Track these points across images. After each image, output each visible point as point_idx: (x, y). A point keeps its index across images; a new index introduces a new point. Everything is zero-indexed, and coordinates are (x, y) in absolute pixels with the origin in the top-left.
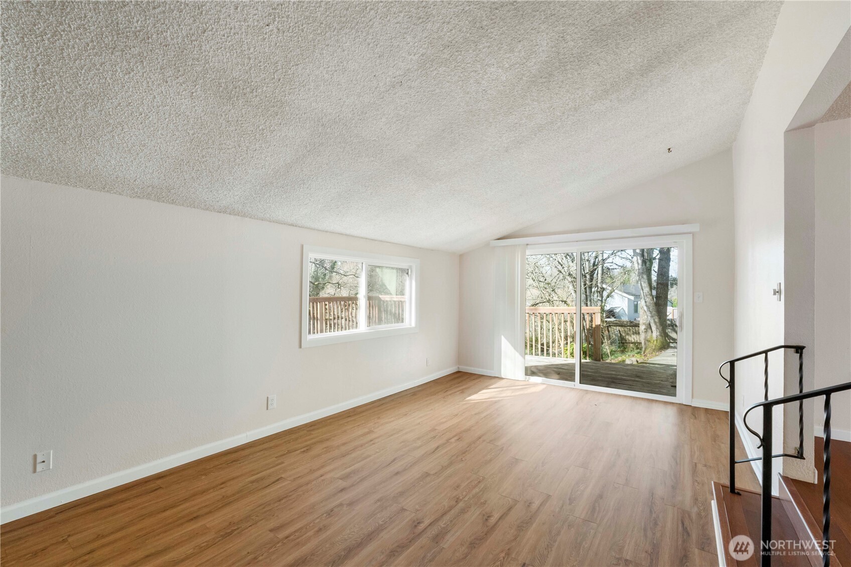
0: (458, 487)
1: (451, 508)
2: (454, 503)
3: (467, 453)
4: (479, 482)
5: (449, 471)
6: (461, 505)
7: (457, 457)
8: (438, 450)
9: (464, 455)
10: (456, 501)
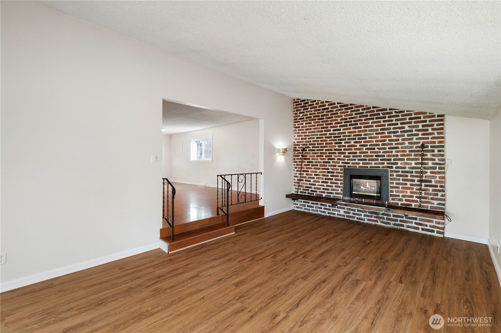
0: (284, 270)
1: (289, 261)
2: (288, 263)
3: (272, 295)
4: (271, 271)
5: (289, 280)
6: (285, 262)
7: (281, 291)
8: (297, 302)
9: (275, 294)
10: (286, 263)
